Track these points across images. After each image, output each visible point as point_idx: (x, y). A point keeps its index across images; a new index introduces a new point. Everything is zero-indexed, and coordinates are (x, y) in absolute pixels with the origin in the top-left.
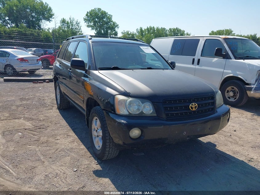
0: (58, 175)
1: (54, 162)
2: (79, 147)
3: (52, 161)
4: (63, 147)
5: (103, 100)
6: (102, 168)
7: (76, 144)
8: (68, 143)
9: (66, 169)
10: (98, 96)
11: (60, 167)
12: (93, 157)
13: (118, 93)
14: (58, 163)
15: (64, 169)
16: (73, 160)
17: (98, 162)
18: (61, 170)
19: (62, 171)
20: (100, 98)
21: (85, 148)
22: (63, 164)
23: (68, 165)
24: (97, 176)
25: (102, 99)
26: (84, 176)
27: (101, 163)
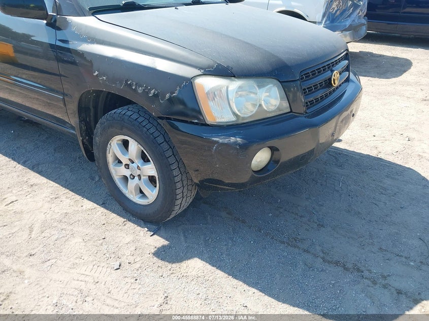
0: (85, 293)
1: (48, 263)
2: (79, 205)
3: (43, 262)
4: (42, 217)
5: (156, 96)
6: (167, 240)
7: (68, 201)
8: (47, 205)
9: (94, 271)
10: (130, 85)
11: (73, 271)
12: (129, 220)
13: (199, 72)
14: (59, 262)
15: (86, 273)
16: (91, 243)
17: (149, 230)
18: (82, 278)
19: (87, 279)
20: (140, 90)
21: (95, 205)
22: (77, 261)
23: (91, 259)
24: (174, 262)
25: (148, 93)
26: (146, 273)
27: (159, 229)
